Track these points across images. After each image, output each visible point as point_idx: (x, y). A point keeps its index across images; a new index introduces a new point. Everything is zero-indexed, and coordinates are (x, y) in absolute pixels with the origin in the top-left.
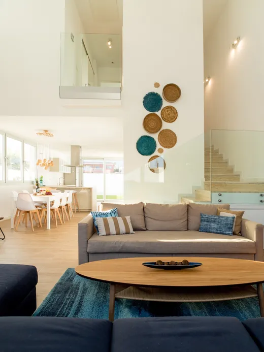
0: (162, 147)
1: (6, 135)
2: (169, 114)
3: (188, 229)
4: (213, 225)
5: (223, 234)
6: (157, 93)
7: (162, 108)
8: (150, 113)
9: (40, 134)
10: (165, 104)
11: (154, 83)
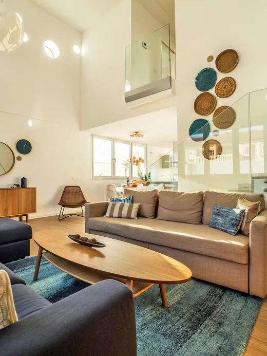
0: (217, 129)
1: (114, 140)
2: (225, 88)
3: (201, 223)
4: (220, 220)
5: (226, 231)
6: (210, 68)
7: (216, 84)
8: (202, 92)
9: (132, 136)
10: (220, 76)
11: (207, 58)
